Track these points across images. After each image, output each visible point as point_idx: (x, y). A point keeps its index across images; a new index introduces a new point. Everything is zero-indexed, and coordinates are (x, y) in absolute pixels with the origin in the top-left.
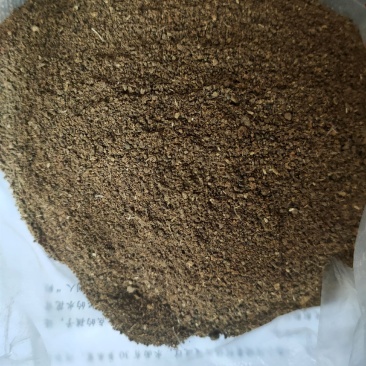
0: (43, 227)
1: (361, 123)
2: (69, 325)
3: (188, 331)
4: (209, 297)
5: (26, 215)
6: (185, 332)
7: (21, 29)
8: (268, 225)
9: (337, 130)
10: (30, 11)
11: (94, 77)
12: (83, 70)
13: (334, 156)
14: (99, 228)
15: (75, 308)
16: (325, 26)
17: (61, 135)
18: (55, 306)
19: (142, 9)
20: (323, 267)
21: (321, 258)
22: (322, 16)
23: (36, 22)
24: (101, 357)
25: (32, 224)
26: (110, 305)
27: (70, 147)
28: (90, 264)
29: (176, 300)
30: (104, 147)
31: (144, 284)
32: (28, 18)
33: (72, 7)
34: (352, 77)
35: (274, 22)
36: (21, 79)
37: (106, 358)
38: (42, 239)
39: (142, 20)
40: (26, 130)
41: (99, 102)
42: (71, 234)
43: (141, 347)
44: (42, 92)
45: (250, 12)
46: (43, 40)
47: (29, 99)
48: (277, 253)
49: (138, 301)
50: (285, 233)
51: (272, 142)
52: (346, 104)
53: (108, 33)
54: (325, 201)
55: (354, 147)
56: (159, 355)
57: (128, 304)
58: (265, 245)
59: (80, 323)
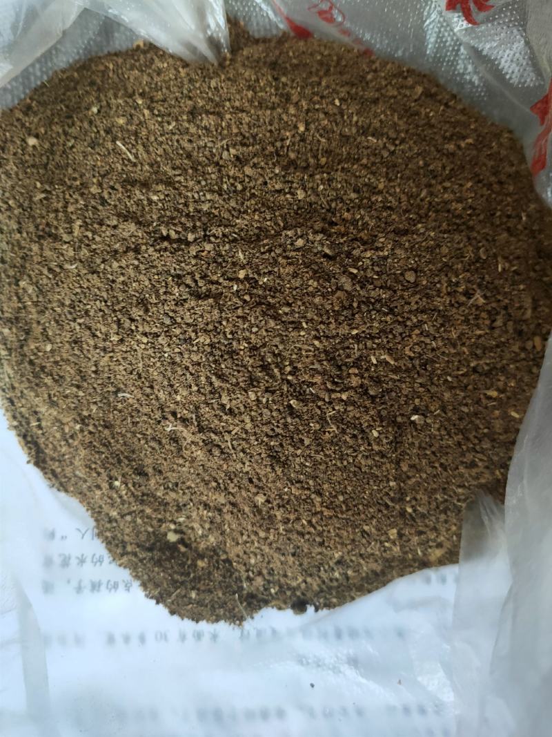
0: (41, 441)
1: (522, 287)
2: (79, 589)
3: (259, 601)
4: (291, 549)
5: (15, 423)
6: (255, 602)
7: (12, 141)
8: (378, 441)
9: (485, 297)
10: (26, 114)
11: (119, 215)
12: (102, 204)
13: (480, 336)
14: (125, 444)
15: (88, 565)
16: (470, 141)
17: (67, 302)
18: (57, 560)
19: (193, 113)
20: (464, 505)
21: (460, 490)
22: (466, 125)
23: (34, 132)
24: (127, 639)
25: (25, 437)
26: (141, 561)
27: (81, 321)
28: (110, 498)
29: (241, 554)
30: (132, 320)
31: (193, 528)
32: (23, 125)
33: (88, 109)
34: (509, 217)
35: (392, 134)
36: (10, 217)
37: (135, 641)
38: (40, 459)
39: (193, 130)
40: (17, 294)
41: (125, 252)
42: (83, 452)
43: (188, 625)
44: (40, 237)
45: (355, 118)
46: (44, 158)
47: (21, 248)
48: (392, 484)
49: (184, 554)
50: (403, 453)
51: (386, 314)
52: (499, 259)
53: (140, 148)
54: (466, 405)
55: (511, 323)
56: (214, 637)
57: (168, 559)
58: (375, 470)
59: (95, 587)
